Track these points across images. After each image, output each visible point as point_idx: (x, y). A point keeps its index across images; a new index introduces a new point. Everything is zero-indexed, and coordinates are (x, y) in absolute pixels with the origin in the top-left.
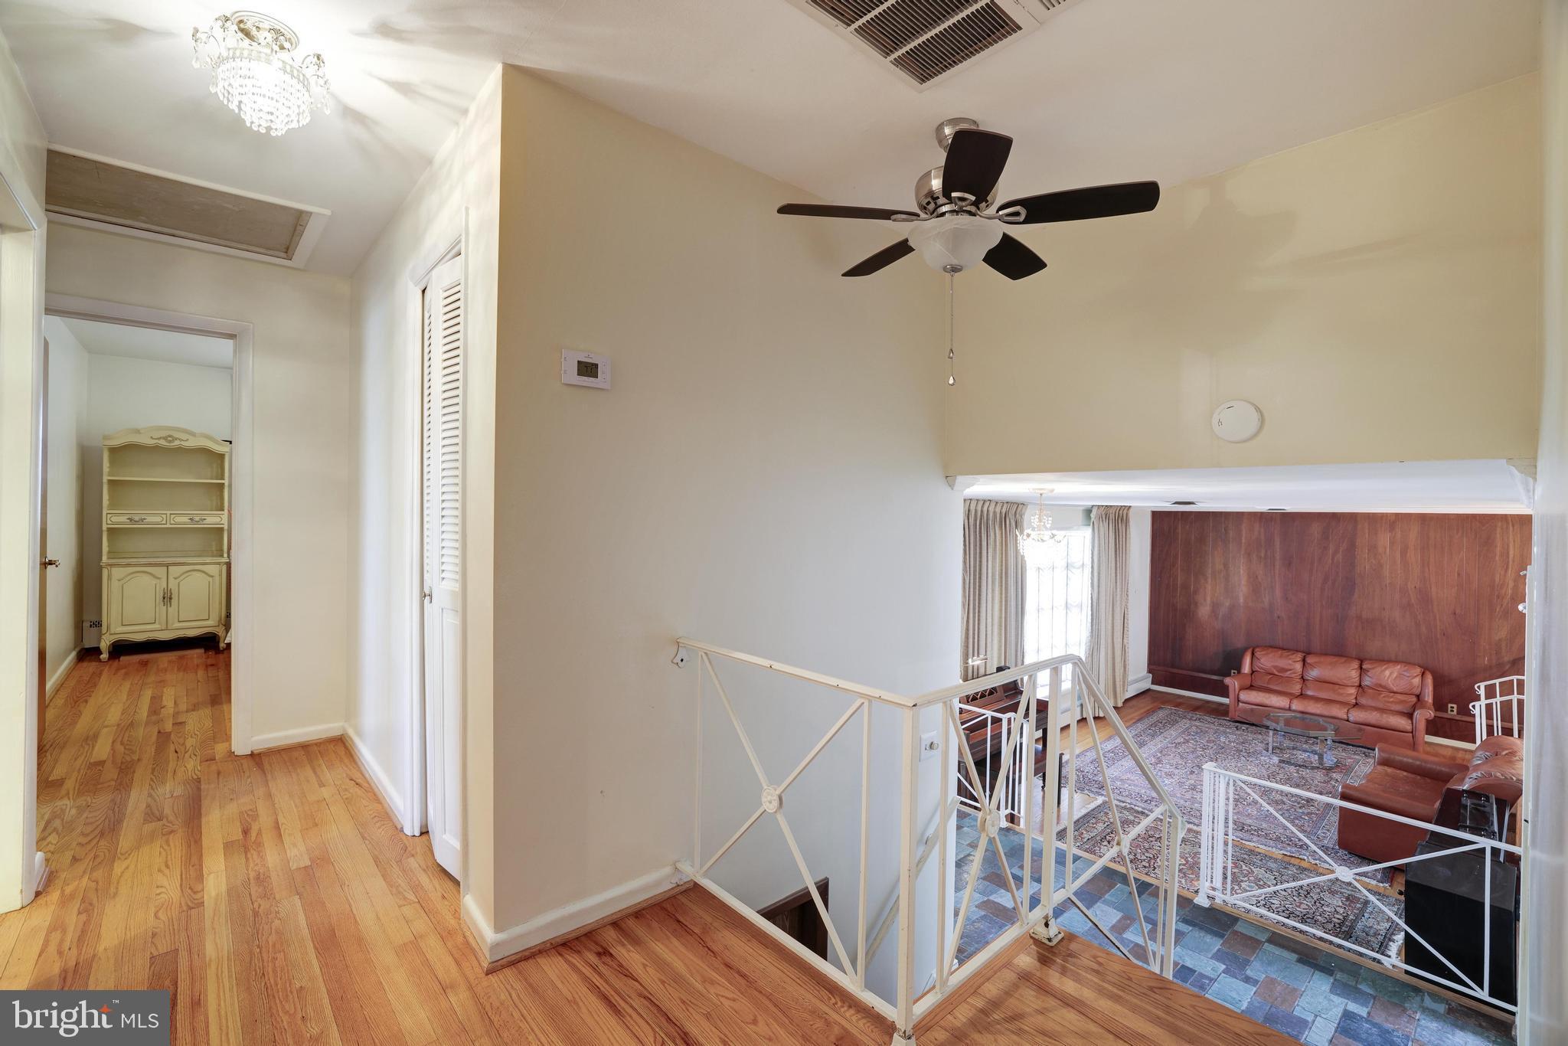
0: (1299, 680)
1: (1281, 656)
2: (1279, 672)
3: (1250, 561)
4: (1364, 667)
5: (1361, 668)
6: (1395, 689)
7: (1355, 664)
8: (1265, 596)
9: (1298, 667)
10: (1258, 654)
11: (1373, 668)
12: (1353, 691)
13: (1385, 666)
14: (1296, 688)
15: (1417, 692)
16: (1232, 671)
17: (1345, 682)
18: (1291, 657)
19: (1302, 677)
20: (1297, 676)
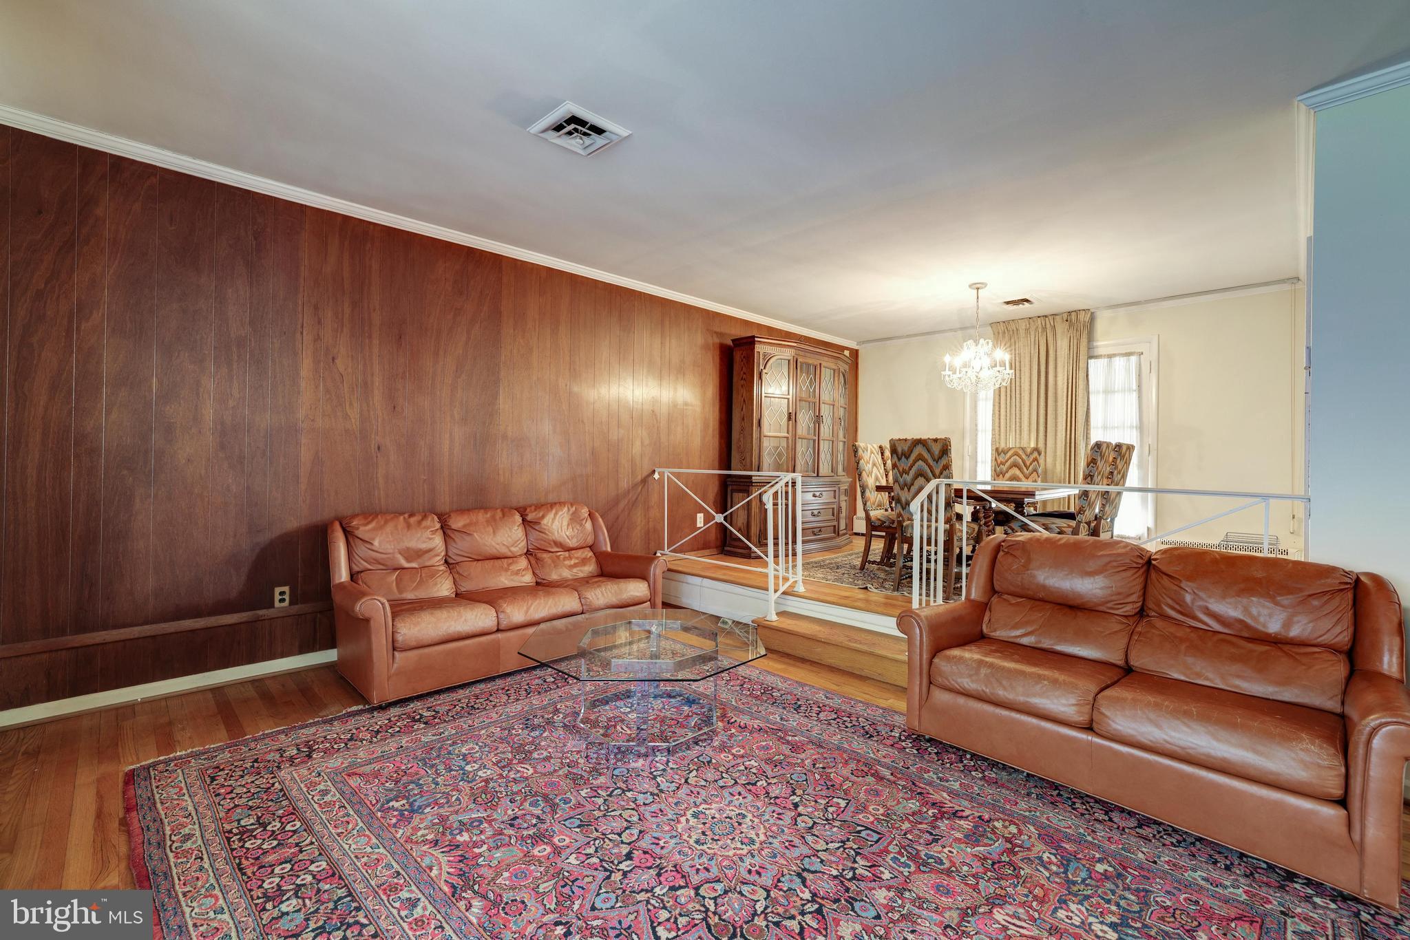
0: (442, 568)
1: (409, 526)
2: (408, 560)
3: (319, 322)
4: (529, 518)
5: (525, 521)
6: (572, 543)
7: (518, 519)
8: (351, 404)
9: (438, 541)
10: (363, 531)
11: (543, 517)
12: (523, 563)
13: (554, 511)
14: (444, 588)
15: (590, 541)
16: (277, 590)
17: (513, 549)
18: (424, 523)
19: (446, 562)
20: (438, 560)
